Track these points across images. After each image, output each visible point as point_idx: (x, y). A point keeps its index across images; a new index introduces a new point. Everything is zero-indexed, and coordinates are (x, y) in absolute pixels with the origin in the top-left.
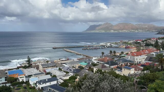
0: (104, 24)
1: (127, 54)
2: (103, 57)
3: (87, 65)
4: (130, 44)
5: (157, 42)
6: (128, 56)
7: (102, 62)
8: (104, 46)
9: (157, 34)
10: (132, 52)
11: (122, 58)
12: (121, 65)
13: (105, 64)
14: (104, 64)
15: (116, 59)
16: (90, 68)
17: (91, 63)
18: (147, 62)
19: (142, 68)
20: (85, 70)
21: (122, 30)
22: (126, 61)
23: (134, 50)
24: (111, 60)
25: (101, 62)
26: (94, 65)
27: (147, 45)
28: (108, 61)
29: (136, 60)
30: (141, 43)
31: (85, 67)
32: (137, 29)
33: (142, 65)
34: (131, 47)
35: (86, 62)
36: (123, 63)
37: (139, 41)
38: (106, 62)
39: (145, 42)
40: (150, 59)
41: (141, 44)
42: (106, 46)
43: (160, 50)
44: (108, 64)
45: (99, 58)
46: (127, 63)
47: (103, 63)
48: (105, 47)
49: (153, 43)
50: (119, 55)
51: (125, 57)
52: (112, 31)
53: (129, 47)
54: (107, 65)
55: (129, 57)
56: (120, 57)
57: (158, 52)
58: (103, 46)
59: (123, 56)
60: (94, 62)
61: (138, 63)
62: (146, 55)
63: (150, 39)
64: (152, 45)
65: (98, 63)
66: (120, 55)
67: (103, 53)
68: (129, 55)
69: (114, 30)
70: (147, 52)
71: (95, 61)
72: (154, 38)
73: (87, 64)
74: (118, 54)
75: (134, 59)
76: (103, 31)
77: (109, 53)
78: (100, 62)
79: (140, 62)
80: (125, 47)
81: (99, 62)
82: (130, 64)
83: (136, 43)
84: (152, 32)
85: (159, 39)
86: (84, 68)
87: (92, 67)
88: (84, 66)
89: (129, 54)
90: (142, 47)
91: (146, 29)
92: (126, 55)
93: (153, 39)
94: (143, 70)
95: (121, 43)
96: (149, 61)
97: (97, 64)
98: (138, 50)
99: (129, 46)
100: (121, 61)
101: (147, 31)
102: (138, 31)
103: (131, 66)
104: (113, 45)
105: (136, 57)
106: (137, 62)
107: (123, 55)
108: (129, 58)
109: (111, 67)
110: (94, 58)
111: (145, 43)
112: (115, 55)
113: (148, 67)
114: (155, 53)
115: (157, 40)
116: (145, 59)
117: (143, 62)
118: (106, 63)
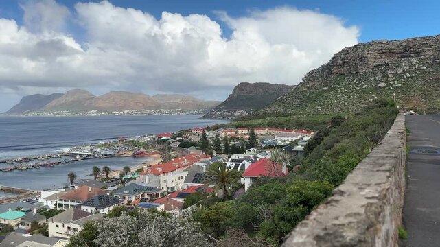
0: (68, 92)
1: (140, 171)
2: (76, 187)
3: (22, 219)
4: (145, 145)
5: (204, 138)
6: (142, 176)
7: (73, 201)
8: (74, 155)
9: (204, 118)
10: (150, 166)
11: (129, 183)
12: (126, 203)
13: (83, 207)
14: (79, 206)
15: (111, 189)
16: (35, 225)
17: (35, 211)
18: (190, 184)
19: (181, 200)
20: (18, 234)
21: (121, 108)
22: (140, 189)
23: (155, 160)
24: (99, 193)
25: (70, 203)
26: (50, 214)
27: (185, 145)
28: (89, 196)
29: (163, 185)
30: (171, 141)
31: (18, 225)
32: (158, 107)
33: (180, 193)
34: (147, 152)
35: (18, 209)
36: (133, 195)
37: (165, 135)
38: (86, 199)
39: (178, 139)
40: (197, 177)
41: (169, 143)
42: (81, 156)
43: (212, 156)
44: (93, 205)
45: (61, 190)
46: (143, 196)
47: (76, 204)
48: (78, 157)
49: (197, 139)
50: (118, 177)
51: (135, 178)
52: (94, 113)
53: (142, 153)
54: (89, 209)
55: (147, 178)
56: (123, 182)
57: (209, 159)
58: (68, 155)
59: (131, 179)
60: (45, 204)
61: (169, 191)
62: (186, 170)
63: (189, 131)
64: (195, 144)
65: (61, 205)
66: (122, 175)
67: (72, 177)
68: (145, 174)
69: (99, 110)
70: (186, 162)
71: (49, 202)
72: (197, 129)
73: (24, 214)
74: (117, 175)
75: (159, 182)
76: (67, 114)
77: (91, 175)
78: (66, 203)
79: (173, 188)
80: (131, 153)
81: (63, 203)
82: (150, 195)
83: (158, 143)
84: (192, 114)
85: (209, 129)
86: (16, 228)
87: (41, 222)
88: (13, 223)
89: (145, 171)
90: (173, 150)
91: (178, 107)
92: (136, 176)
93: (195, 132)
94: (185, 207)
95: (120, 144)
96: (193, 182)
97: (58, 209)
98: (166, 159)
99: (142, 149)
100: (128, 192)
101: (180, 111)
102: (160, 111)
103: (154, 200)
104: (99, 150)
105: (162, 178)
106: (165, 189)
107: (129, 176)
108: (147, 181)
109: (101, 211)
110: (45, 194)
111: (179, 141)
112: (108, 179)
113: (194, 197)
114: (202, 162)
115: (204, 132)
116: (184, 178)
117: (182, 185)
118: (85, 204)
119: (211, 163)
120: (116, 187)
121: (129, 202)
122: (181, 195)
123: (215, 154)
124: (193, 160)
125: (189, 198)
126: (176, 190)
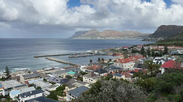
0: (90, 31)
1: (115, 61)
2: (92, 65)
3: (75, 74)
4: (117, 51)
5: (143, 49)
6: (116, 63)
7: (91, 70)
8: (92, 54)
9: (143, 40)
10: (119, 59)
11: (111, 65)
12: (110, 73)
13: (94, 73)
14: (93, 72)
15: (104, 67)
16: (79, 77)
17: (79, 72)
18: (136, 68)
19: (132, 74)
20: (73, 80)
21: (109, 36)
22: (115, 68)
23: (121, 57)
24: (100, 68)
25: (90, 71)
26: (84, 74)
27: (134, 52)
28: (97, 69)
30: (128, 50)
31: (73, 76)
32: (123, 36)
33: (131, 71)
34: (118, 54)
35: (74, 71)
36: (112, 70)
37: (126, 48)
38: (96, 70)
39: (131, 49)
40: (139, 65)
41: (127, 51)
42: (94, 54)
43: (146, 57)
44: (98, 72)
45: (87, 66)
46: (116, 71)
47: (92, 71)
48: (93, 54)
49: (139, 50)
50: (107, 63)
51: (113, 64)
52: (99, 38)
53: (116, 54)
54: (97, 73)
55: (118, 64)
56: (109, 65)
57: (144, 58)
58: (90, 53)
59: (112, 64)
60: (82, 70)
61: (127, 70)
62: (134, 62)
63: (136, 46)
64: (138, 52)
65: (87, 71)
66: (108, 62)
67: (91, 61)
68: (117, 62)
69: (101, 37)
70: (134, 59)
71: (83, 69)
73: (75, 73)
74: (106, 62)
75: (123, 66)
76: (90, 38)
77: (97, 61)
78: (89, 70)
79: (128, 69)
80: (112, 54)
81: (88, 70)
82: (119, 71)
83: (123, 50)
84: (138, 39)
85: (145, 46)
86: (73, 77)
87: (81, 76)
88: (72, 76)
89: (117, 61)
90: (129, 54)
91: (131, 36)
92: (114, 63)
93: (139, 46)
94: (133, 77)
95: (108, 50)
96: (137, 67)
97: (86, 72)
98: (126, 57)
99: (116, 53)
100: (111, 69)
101: (132, 38)
102: (124, 38)
103: (121, 73)
104: (100, 52)
105: (124, 64)
106: (125, 69)
107: (111, 63)
108: (118, 65)
109: (101, 75)
110: (82, 67)
111: (131, 50)
112: (103, 63)
113: (137, 74)
114: (142, 59)
115: (143, 47)
116: (133, 66)
117: (132, 68)
118: (95, 72)
119: (146, 60)
120: (106, 66)
121: (111, 73)
122: (132, 72)
123: (147, 56)
124: (137, 58)
125: (136, 74)
126: (130, 70)
